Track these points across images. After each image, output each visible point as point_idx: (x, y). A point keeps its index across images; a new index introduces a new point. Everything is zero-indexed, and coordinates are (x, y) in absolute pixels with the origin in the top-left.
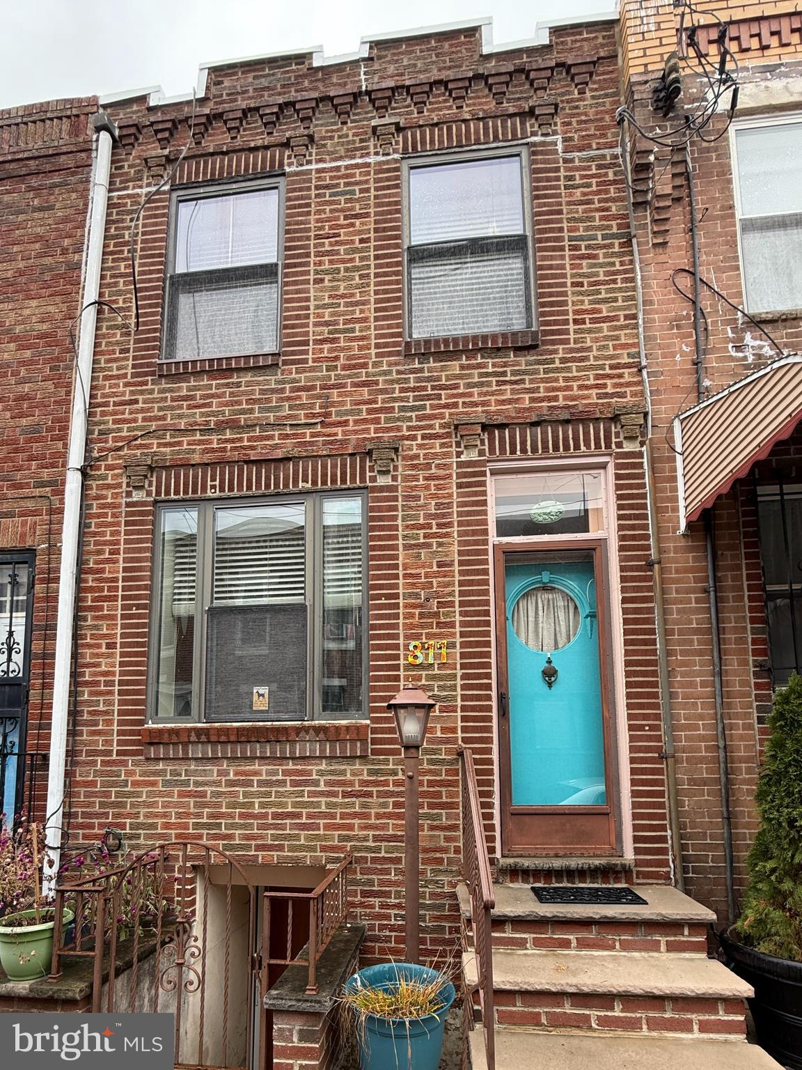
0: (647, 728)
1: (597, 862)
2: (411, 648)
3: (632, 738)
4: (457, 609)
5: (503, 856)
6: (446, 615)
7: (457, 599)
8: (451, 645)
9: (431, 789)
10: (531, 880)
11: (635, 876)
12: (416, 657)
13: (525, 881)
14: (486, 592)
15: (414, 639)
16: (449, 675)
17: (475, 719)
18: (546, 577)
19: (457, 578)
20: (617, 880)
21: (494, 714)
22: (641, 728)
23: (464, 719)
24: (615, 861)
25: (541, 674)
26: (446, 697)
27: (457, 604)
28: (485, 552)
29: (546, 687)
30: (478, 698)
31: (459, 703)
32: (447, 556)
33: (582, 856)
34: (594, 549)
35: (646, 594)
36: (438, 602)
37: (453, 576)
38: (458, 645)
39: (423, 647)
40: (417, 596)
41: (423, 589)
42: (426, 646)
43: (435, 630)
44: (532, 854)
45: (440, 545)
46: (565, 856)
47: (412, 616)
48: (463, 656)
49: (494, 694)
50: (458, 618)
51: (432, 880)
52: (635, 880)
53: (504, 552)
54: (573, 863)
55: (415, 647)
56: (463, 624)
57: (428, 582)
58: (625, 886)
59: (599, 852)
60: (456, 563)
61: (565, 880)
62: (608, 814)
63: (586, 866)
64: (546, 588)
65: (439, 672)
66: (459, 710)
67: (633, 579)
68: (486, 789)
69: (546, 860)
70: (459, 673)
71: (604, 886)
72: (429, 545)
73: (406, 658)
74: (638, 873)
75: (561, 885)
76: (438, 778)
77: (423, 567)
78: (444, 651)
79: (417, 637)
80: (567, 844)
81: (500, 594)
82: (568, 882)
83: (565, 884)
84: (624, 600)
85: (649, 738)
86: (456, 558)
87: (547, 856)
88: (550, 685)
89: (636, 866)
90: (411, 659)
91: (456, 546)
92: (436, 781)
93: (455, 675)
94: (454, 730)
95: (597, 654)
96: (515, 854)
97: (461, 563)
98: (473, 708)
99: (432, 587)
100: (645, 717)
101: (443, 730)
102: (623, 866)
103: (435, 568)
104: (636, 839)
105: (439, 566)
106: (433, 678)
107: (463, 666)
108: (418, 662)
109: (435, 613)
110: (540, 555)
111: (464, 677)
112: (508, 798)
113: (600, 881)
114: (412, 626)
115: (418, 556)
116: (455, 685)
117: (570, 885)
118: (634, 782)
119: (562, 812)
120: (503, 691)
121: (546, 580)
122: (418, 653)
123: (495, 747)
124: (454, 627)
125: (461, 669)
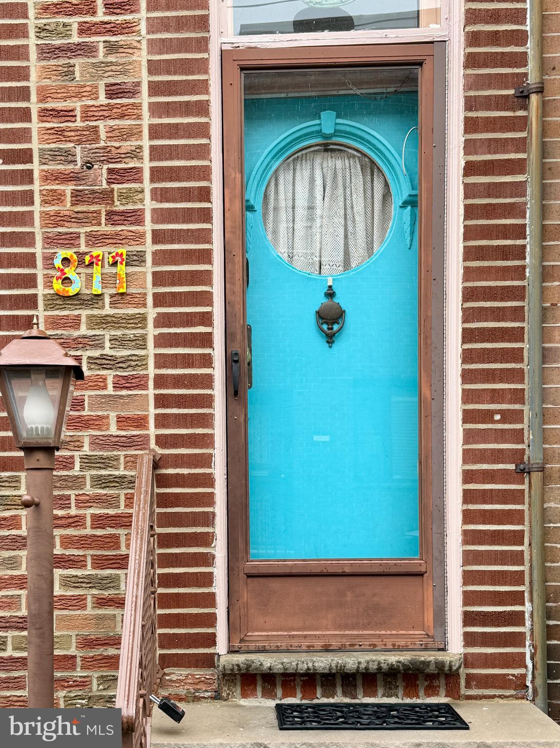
0: (497, 417)
1: (393, 659)
2: (58, 263)
3: (469, 436)
4: (147, 185)
5: (231, 651)
6: (126, 197)
7: (146, 165)
8: (136, 259)
9: (99, 532)
10: (279, 692)
11: (463, 683)
12: (67, 281)
13: (269, 693)
14: (203, 152)
15: (63, 246)
16: (133, 317)
17: (181, 401)
18: (328, 122)
19: (147, 120)
20: (431, 690)
21: (218, 391)
22: (487, 417)
23: (161, 401)
24: (430, 657)
25: (312, 319)
26: (126, 359)
27: (147, 175)
28: (202, 66)
29: (320, 342)
30: (187, 361)
31: (152, 371)
32: (124, 73)
33: (373, 648)
34: (420, 64)
35: (512, 156)
36: (110, 171)
37: (139, 117)
38: (149, 258)
39: (81, 262)
40: (68, 156)
41: (79, 142)
42: (87, 259)
43: (105, 228)
44: (283, 645)
45: (112, 48)
46: (341, 649)
47: (58, 197)
48: (159, 279)
49: (218, 353)
50: (149, 205)
51: (101, 697)
52: (463, 691)
53: (242, 69)
54: (351, 661)
55: (66, 261)
56: (160, 216)
57: (88, 128)
58: (442, 699)
59: (402, 642)
60: (145, 88)
61: (339, 691)
62: (421, 575)
63: (373, 667)
64: (328, 148)
65: (112, 312)
66: (151, 384)
67: (491, 125)
68: (199, 530)
69: (304, 657)
70: (152, 312)
71: (408, 701)
72: (87, 50)
73: (49, 284)
74: (469, 678)
75: (331, 701)
76: (111, 512)
77: (79, 95)
78: (121, 269)
79: (71, 240)
80: (347, 627)
81: (233, 157)
82: (345, 694)
83: (340, 699)
84: (470, 169)
85: (501, 436)
86: (145, 78)
87: (310, 650)
88: (330, 338)
89: (466, 665)
90: (57, 285)
91: (144, 52)
92: (108, 517)
93: (143, 318)
94: (140, 422)
95: (415, 279)
96: (252, 646)
97: (155, 89)
98: (178, 381)
99: (97, 139)
100: (496, 396)
101: (122, 421)
102: (440, 665)
103: (103, 99)
104: (469, 619)
105: (110, 95)
106: (103, 322)
107: (159, 300)
108: (72, 290)
109: (103, 192)
110: (313, 76)
111: (161, 322)
112: (241, 546)
113: (400, 693)
114: (57, 219)
115: (69, 72)
116: (144, 338)
117: (347, 700)
118: (468, 517)
119: (340, 571)
120: (236, 348)
121: (328, 129)
122: (70, 272)
123: (219, 452)
124: (140, 221)
125: (155, 305)
